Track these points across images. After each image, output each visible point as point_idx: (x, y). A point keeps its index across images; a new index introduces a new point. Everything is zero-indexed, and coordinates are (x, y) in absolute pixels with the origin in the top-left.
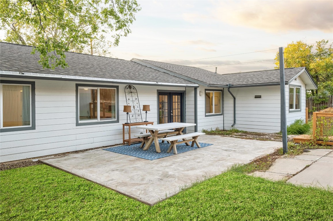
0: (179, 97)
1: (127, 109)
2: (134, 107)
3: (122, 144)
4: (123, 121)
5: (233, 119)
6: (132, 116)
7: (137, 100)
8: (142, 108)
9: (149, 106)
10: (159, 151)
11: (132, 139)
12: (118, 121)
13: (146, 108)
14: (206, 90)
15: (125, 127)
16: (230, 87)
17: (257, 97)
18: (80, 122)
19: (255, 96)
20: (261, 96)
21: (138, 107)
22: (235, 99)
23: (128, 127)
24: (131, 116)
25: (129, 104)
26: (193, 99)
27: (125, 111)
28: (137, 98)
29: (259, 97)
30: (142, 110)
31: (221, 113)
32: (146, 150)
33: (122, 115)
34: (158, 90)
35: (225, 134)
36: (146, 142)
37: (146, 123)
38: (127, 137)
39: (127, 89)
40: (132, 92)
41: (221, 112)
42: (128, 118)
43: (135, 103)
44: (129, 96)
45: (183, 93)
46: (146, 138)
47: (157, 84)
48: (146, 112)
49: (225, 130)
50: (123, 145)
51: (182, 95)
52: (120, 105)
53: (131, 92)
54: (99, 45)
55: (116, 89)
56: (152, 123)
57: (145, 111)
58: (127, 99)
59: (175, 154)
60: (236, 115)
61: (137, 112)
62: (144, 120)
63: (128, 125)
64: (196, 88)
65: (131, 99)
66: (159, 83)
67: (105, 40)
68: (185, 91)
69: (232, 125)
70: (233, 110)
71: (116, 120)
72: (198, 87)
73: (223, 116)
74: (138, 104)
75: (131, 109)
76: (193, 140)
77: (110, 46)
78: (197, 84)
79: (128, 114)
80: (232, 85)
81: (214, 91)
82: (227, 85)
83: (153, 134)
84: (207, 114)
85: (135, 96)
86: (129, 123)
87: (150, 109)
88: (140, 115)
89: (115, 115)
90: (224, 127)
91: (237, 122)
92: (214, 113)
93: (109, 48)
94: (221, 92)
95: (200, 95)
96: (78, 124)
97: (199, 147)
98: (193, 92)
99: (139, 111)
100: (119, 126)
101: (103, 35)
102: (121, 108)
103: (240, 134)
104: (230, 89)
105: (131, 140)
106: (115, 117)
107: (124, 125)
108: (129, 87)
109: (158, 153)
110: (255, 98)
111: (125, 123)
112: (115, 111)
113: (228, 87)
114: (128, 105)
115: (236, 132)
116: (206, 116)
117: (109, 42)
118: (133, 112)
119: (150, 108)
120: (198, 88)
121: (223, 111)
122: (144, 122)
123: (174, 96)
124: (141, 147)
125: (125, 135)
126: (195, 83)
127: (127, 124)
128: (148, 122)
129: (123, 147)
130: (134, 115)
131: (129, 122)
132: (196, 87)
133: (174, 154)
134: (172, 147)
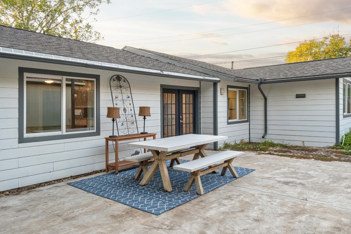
0: (191, 96)
1: (112, 113)
2: (125, 110)
3: (104, 171)
4: (106, 133)
5: (263, 127)
6: (122, 125)
7: (130, 99)
8: (137, 111)
9: (149, 108)
10: (169, 189)
11: (121, 162)
12: (98, 133)
13: (144, 112)
14: (228, 87)
15: (110, 142)
16: (261, 83)
17: (298, 96)
18: (26, 135)
19: (296, 95)
20: (305, 95)
21: (131, 110)
22: (266, 99)
23: (114, 142)
24: (119, 124)
25: (116, 104)
26: (212, 99)
27: (109, 116)
28: (130, 96)
29: (303, 96)
30: (137, 116)
31: (247, 119)
32: (144, 185)
33: (106, 122)
34: (161, 85)
35: (259, 149)
36: (144, 170)
37: (144, 135)
38: (112, 160)
39: (114, 81)
40: (122, 85)
41: (246, 117)
42: (115, 128)
43: (127, 103)
44: (116, 93)
45: (197, 91)
46: (144, 163)
47: (162, 73)
48: (145, 118)
49: (252, 143)
50: (105, 173)
51: (195, 93)
52: (101, 106)
53: (121, 87)
54: (84, 36)
55: (95, 80)
56: (154, 136)
57: (143, 117)
58: (114, 97)
59: (199, 194)
60: (268, 123)
61: (129, 117)
62: (141, 130)
63: (115, 140)
64: (215, 84)
65: (120, 98)
66: (165, 73)
67: (91, 30)
68: (200, 88)
69: (262, 135)
70: (264, 115)
71: (95, 131)
72: (219, 81)
73: (248, 123)
74: (132, 106)
75: (120, 113)
76: (226, 164)
77: (98, 38)
78: (217, 77)
79: (115, 121)
80: (265, 80)
81: (238, 89)
82: (258, 80)
83: (157, 157)
84: (230, 121)
85: (126, 92)
86: (116, 137)
87: (151, 113)
88: (135, 123)
89: (93, 123)
90: (251, 139)
91: (268, 132)
92: (237, 120)
93: (97, 41)
94: (247, 90)
95: (221, 94)
96: (22, 140)
97: (235, 177)
98: (212, 89)
99: (132, 116)
100: (99, 141)
101: (89, 25)
102: (104, 112)
103: (278, 148)
104: (262, 86)
105: (120, 165)
106: (93, 126)
107: (107, 140)
108: (117, 78)
109: (167, 191)
110: (297, 97)
111: (110, 137)
112: (93, 116)
113: (259, 83)
114: (115, 106)
115: (271, 146)
116: (228, 123)
117: (97, 33)
118: (122, 118)
119: (151, 111)
120: (218, 83)
121: (249, 116)
122: (142, 133)
123: (184, 95)
124: (136, 178)
125: (109, 155)
126: (214, 76)
127: (112, 138)
128: (146, 133)
129: (105, 177)
130: (125, 123)
131: (116, 134)
132: (215, 82)
133: (197, 194)
134: (194, 180)
